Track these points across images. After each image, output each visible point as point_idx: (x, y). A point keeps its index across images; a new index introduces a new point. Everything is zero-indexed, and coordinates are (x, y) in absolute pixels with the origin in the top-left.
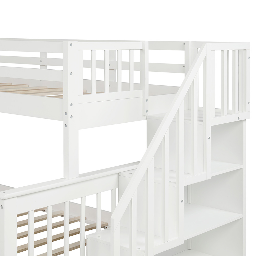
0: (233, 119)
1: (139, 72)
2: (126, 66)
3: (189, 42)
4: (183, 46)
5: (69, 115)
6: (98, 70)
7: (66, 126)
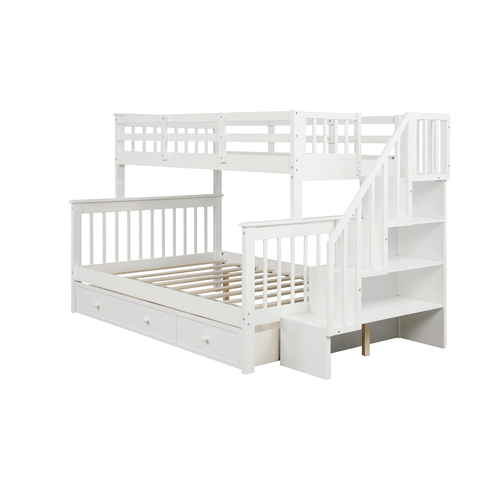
0: (434, 178)
1: (353, 145)
2: (342, 139)
3: (398, 116)
4: (393, 120)
5: (295, 169)
6: (318, 144)
7: (292, 177)
